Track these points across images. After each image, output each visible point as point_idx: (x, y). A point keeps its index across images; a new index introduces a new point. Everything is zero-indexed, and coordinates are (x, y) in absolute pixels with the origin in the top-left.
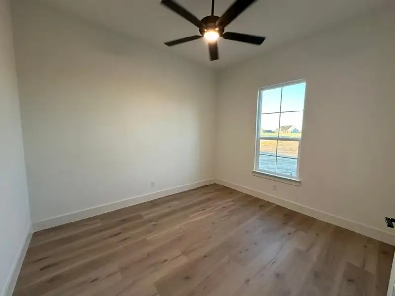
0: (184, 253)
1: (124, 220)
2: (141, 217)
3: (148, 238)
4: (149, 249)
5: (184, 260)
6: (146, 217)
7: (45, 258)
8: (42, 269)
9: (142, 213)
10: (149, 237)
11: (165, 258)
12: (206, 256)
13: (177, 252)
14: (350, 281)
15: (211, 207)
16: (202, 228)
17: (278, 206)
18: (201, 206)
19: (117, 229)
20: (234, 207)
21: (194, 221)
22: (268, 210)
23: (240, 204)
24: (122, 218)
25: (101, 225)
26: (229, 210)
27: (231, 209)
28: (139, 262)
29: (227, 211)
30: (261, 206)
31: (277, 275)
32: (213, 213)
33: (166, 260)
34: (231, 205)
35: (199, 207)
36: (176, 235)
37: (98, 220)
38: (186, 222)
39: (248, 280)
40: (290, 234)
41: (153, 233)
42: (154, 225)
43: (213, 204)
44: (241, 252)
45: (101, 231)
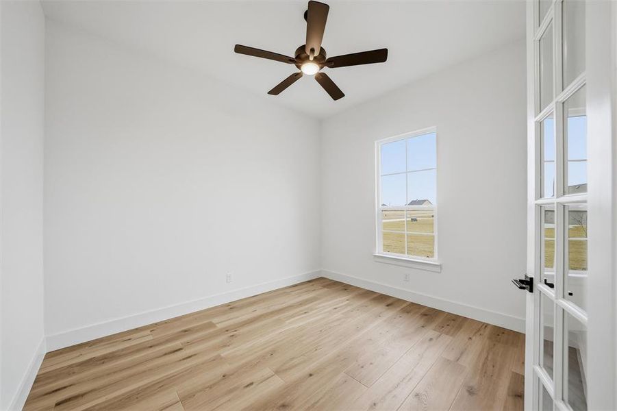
0: (277, 372)
2: (211, 325)
3: (222, 355)
4: (225, 368)
5: (277, 383)
6: (219, 326)
7: (65, 388)
8: (58, 404)
9: (214, 321)
10: (225, 353)
11: (248, 381)
12: (311, 375)
13: (267, 371)
14: (519, 396)
15: (316, 309)
16: (304, 338)
17: (413, 304)
18: (302, 308)
19: (177, 344)
20: (349, 308)
21: (293, 328)
22: (399, 309)
23: (359, 304)
24: (183, 329)
25: (152, 338)
26: (343, 312)
27: (346, 310)
28: (210, 387)
29: (340, 313)
30: (388, 306)
31: (417, 395)
32: (321, 316)
33: (252, 384)
34: (345, 305)
35: (298, 310)
36: (266, 348)
37: (148, 332)
38: (280, 331)
39: (375, 404)
40: (431, 339)
41: (231, 347)
42: (233, 336)
43: (319, 304)
44: (362, 367)
45: (151, 347)
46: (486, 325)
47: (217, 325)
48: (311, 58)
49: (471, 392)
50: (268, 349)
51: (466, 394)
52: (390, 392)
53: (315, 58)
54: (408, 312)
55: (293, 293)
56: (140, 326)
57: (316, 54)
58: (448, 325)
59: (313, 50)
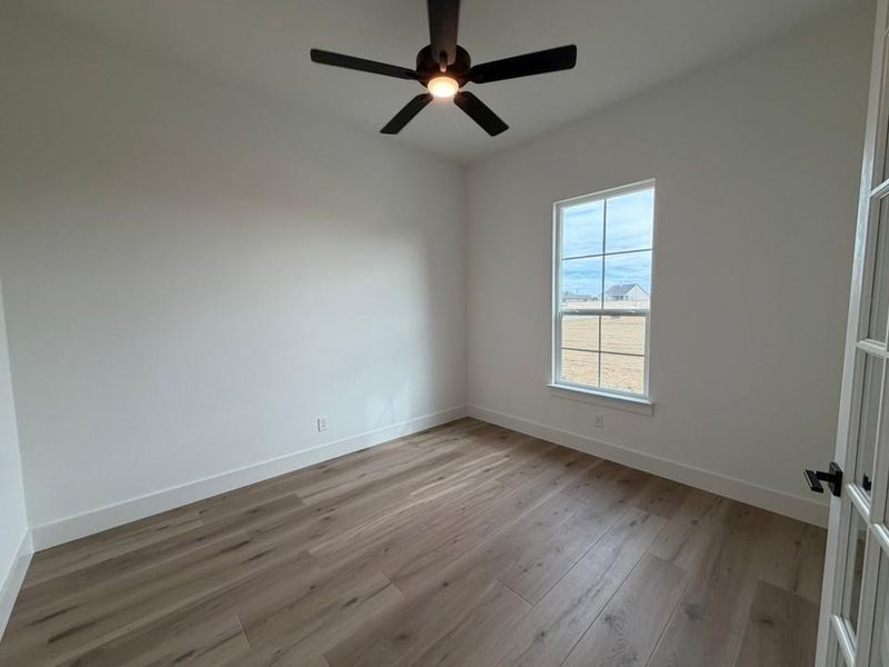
0: (396, 580)
1: (254, 511)
2: (296, 501)
3: (311, 552)
4: (315, 574)
5: (394, 598)
6: (308, 502)
7: (63, 612)
8: (52, 641)
9: (300, 493)
10: (316, 548)
11: (349, 595)
12: (446, 584)
13: (378, 578)
14: (767, 622)
15: (458, 471)
16: (436, 521)
17: (607, 462)
18: (435, 471)
19: (240, 533)
20: (509, 470)
21: (420, 505)
22: (585, 471)
23: (524, 462)
24: (253, 507)
25: (201, 525)
26: (497, 477)
27: (501, 474)
28: (291, 607)
29: (493, 479)
30: (568, 465)
31: (608, 619)
32: (463, 485)
33: (354, 600)
34: (501, 465)
35: (430, 473)
36: (378, 539)
37: (196, 514)
38: (401, 510)
39: (543, 634)
40: (633, 524)
41: (323, 538)
42: (327, 518)
43: (463, 463)
44: (525, 571)
45: (200, 539)
46: (720, 500)
47: (305, 501)
48: (443, 70)
49: (692, 613)
50: (383, 540)
51: (686, 616)
52: (566, 613)
53: (449, 68)
54: (598, 477)
55: (423, 445)
56: (182, 505)
57: (451, 61)
58: (661, 499)
59: (444, 56)
